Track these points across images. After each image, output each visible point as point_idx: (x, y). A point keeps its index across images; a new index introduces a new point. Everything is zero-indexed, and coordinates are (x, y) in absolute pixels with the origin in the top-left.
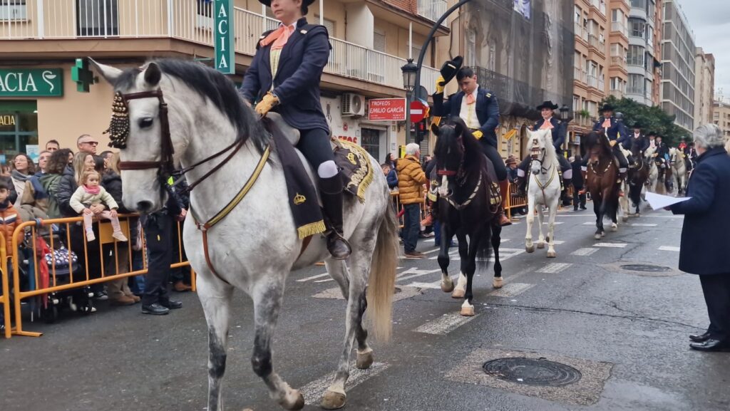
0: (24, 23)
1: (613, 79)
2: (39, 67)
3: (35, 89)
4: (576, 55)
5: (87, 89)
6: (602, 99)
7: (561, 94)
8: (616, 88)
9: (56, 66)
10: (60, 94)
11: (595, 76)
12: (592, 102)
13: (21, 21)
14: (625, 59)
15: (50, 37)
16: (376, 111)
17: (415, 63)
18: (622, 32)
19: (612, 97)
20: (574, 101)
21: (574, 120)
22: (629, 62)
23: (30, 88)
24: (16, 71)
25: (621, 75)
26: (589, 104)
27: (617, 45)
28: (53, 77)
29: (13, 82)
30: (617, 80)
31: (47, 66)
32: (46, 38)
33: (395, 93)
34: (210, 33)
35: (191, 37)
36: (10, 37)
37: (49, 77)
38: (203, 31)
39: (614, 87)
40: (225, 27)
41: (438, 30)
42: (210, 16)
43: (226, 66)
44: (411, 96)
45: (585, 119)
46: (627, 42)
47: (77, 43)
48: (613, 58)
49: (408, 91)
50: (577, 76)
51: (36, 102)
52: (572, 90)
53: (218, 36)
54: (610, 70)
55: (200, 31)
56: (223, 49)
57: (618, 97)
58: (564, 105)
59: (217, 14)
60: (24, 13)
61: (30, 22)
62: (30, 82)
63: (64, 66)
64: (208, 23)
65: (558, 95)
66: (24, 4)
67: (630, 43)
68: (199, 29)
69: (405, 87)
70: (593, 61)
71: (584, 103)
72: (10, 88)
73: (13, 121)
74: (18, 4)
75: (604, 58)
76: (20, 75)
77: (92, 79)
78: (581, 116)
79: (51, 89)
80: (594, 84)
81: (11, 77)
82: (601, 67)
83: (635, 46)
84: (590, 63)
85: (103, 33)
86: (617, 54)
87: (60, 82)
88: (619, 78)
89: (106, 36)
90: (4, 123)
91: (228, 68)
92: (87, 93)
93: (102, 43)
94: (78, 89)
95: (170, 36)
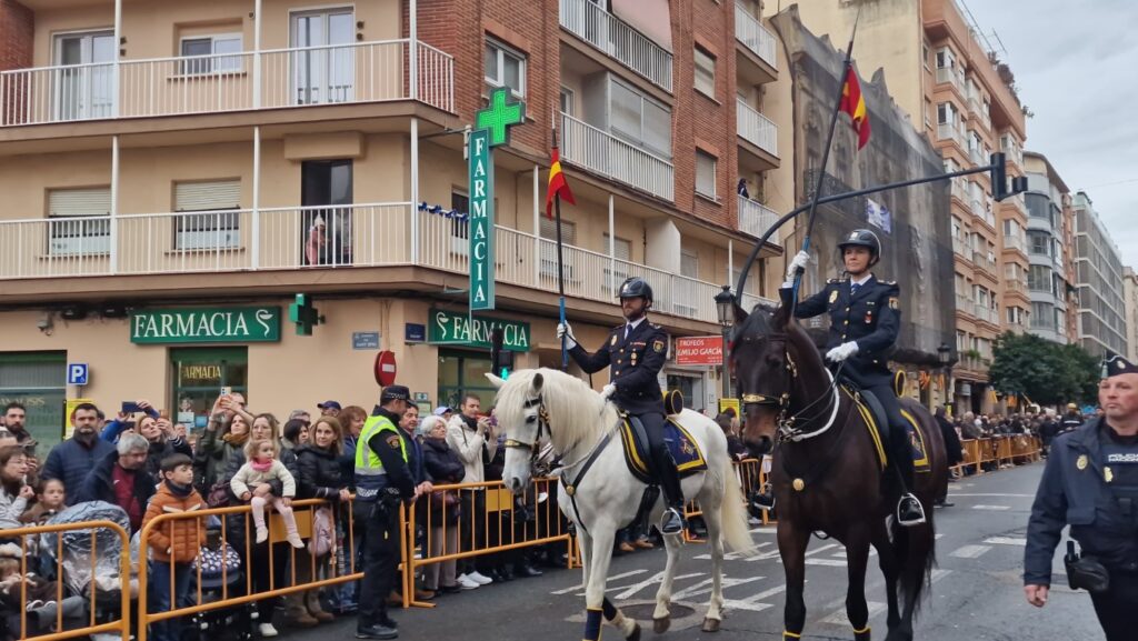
0: (236, 251)
1: (1011, 309)
2: (254, 305)
3: (246, 333)
4: (957, 278)
5: (309, 332)
6: (998, 336)
7: (939, 328)
8: (1016, 320)
9: (273, 304)
10: (276, 337)
11: (986, 305)
12: (983, 339)
13: (232, 249)
14: (1025, 283)
15: (266, 268)
16: (685, 352)
17: (733, 291)
18: (1018, 247)
19: (1010, 334)
20: (958, 338)
21: (959, 364)
22: (1031, 287)
23: (241, 330)
24: (225, 311)
25: (1022, 305)
26: (979, 341)
27: (1014, 266)
28: (269, 317)
29: (220, 324)
30: (1016, 310)
31: (263, 304)
32: (261, 268)
33: (711, 329)
34: (466, 258)
35: (441, 264)
36: (217, 269)
37: (264, 317)
38: (457, 256)
39: (1012, 320)
40: (484, 250)
41: (764, 247)
42: (466, 238)
43: (483, 299)
44: (727, 333)
45: (975, 362)
46: (1027, 261)
47: (298, 274)
48: (1008, 281)
49: (725, 327)
50: (960, 305)
51: (246, 348)
52: (955, 325)
53: (473, 261)
54: (1005, 297)
55: (455, 256)
56: (480, 278)
57: (1018, 332)
58: (943, 344)
59: (473, 236)
60: (236, 239)
61: (243, 250)
62: (241, 324)
63: (283, 303)
65: (936, 331)
66: (236, 228)
67: (1031, 262)
68: (452, 254)
69: (720, 321)
70: (981, 286)
71: (973, 340)
72: (217, 331)
73: (219, 373)
74: (229, 228)
75: (996, 283)
76: (229, 315)
77: (317, 318)
78: (969, 358)
79: (266, 333)
80: (984, 315)
81: (218, 318)
82: (993, 294)
83: (1039, 266)
84: (978, 289)
86: (1014, 276)
87: (277, 324)
88: (1019, 308)
89: (334, 265)
90: (207, 375)
91: (486, 303)
92: (309, 337)
93: (328, 274)
94: (298, 333)
95: (413, 263)
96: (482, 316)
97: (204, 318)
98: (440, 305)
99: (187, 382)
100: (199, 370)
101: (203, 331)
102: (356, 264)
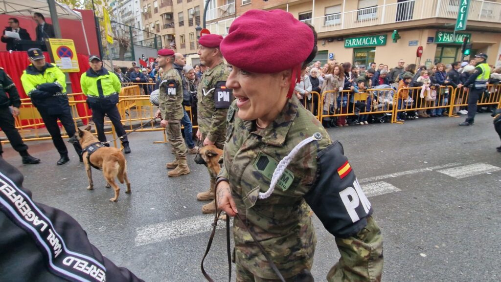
0: (375, 19)
2: (379, 35)
3: (376, 43)
5: (396, 42)
9: (384, 34)
10: (386, 44)
15: (385, 23)
23: (374, 42)
24: (370, 37)
28: (383, 38)
29: (369, 41)
31: (382, 34)
34: (456, 12)
35: (445, 16)
37: (381, 38)
40: (465, 9)
43: (461, 26)
47: (395, 24)
51: (375, 47)
53: (460, 13)
55: (450, 12)
56: (461, 19)
60: (376, 15)
61: (377, 19)
62: (375, 40)
63: (388, 34)
64: (455, 9)
66: (376, 12)
68: (448, 12)
72: (368, 43)
73: (366, 55)
74: (373, 12)
76: (372, 38)
77: (399, 37)
79: (382, 43)
81: (368, 39)
85: (406, 19)
87: (385, 40)
89: (408, 20)
90: (363, 55)
91: (462, 28)
92: (396, 44)
93: (405, 23)
94: (393, 42)
95: (436, 16)
96: (459, 33)
97: (364, 39)
98: (440, 30)
99: (357, 57)
100: (360, 54)
101: (364, 43)
102: (413, 19)
